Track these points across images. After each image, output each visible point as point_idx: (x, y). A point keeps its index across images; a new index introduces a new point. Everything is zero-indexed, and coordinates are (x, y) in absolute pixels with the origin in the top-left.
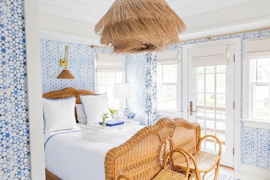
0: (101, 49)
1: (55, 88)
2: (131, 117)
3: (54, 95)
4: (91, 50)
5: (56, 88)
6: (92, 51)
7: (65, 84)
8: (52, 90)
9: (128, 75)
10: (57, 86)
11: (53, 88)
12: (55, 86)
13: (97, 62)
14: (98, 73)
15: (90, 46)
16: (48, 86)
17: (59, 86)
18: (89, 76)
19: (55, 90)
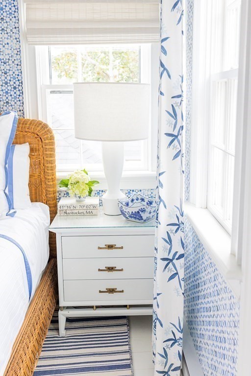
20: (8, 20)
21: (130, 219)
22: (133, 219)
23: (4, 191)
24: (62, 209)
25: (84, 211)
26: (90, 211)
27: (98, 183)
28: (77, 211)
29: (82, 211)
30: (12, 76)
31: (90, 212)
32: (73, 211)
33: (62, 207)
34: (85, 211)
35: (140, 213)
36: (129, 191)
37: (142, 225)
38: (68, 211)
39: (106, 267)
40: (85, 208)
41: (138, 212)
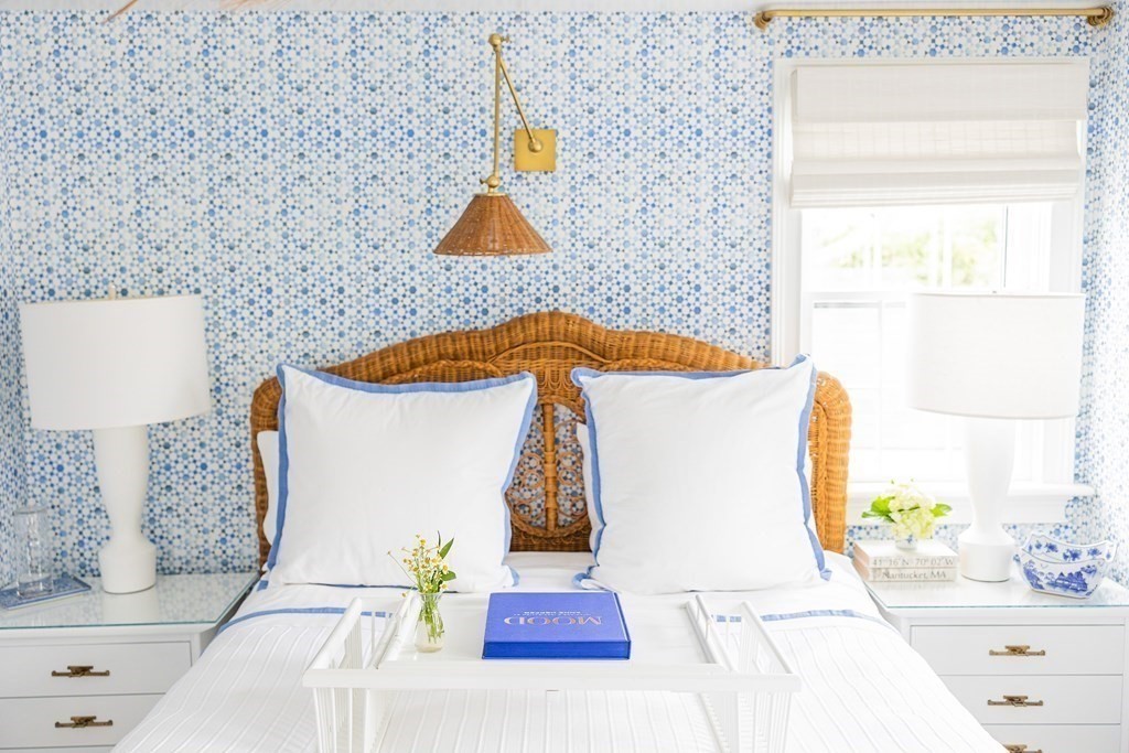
0: (850, 31)
1: (473, 312)
2: (1054, 585)
3: (441, 357)
4: (755, 45)
5: (485, 312)
6: (768, 48)
7: (544, 289)
8: (455, 323)
9: (1107, 226)
10: (490, 301)
11: (461, 312)
12: (479, 301)
13: (795, 133)
14: (805, 212)
15: (748, 19)
16: (431, 301)
17: (503, 301)
18: (733, 234)
19: (479, 323)
20: (746, 155)
21: (1049, 589)
22: (1058, 590)
23: (806, 523)
24: (878, 566)
25: (926, 571)
26: (941, 571)
27: (949, 508)
28: (911, 571)
29: (921, 571)
30: (746, 274)
31: (939, 573)
32: (903, 571)
33: (878, 562)
34: (928, 572)
35: (1085, 575)
36: (1058, 527)
37: (1082, 602)
38: (891, 572)
39: (1005, 697)
40: (928, 564)
41: (1079, 574)
